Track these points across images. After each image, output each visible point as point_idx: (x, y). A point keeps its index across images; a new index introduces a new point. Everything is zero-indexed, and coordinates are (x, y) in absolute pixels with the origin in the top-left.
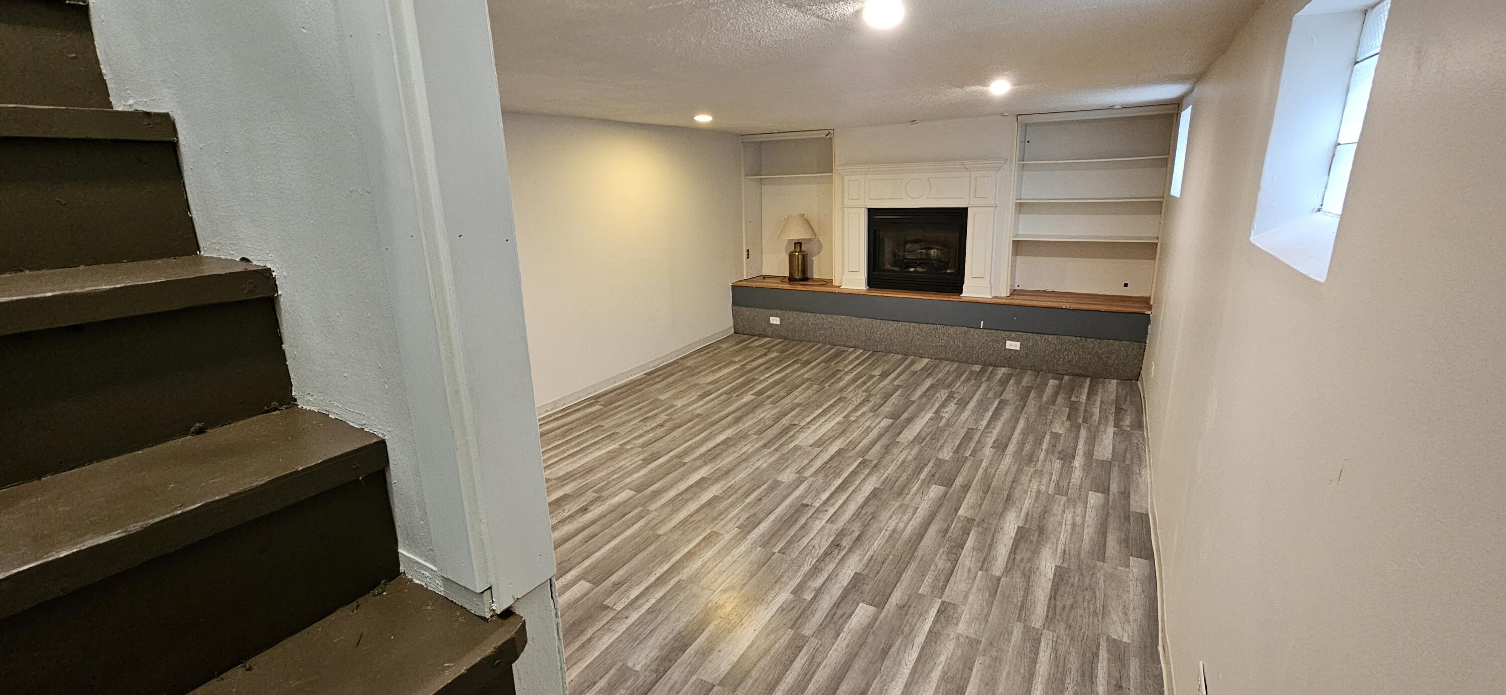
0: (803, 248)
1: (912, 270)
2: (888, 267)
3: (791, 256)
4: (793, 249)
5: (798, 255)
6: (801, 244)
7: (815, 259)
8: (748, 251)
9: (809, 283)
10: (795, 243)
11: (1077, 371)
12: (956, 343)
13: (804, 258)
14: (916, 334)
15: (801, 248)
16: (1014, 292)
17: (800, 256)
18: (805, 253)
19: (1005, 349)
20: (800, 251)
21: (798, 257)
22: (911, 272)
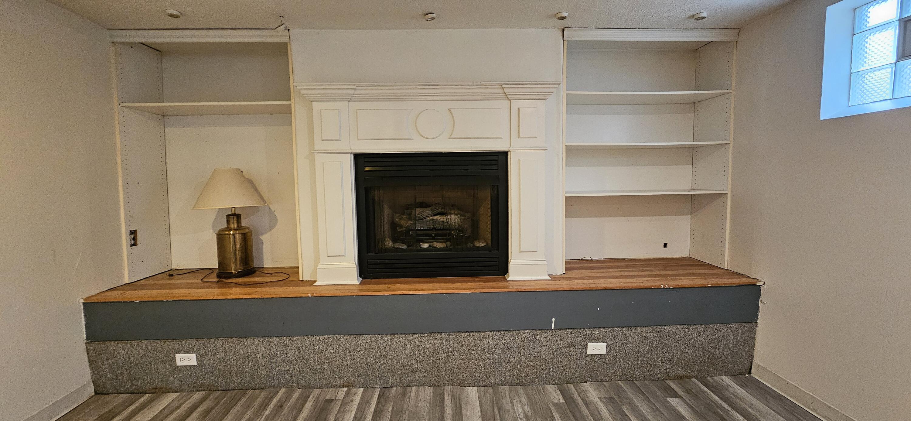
0: (244, 223)
1: (426, 246)
2: (389, 244)
3: (221, 238)
4: (225, 226)
5: (234, 235)
6: (238, 217)
7: (265, 238)
8: (133, 233)
9: (257, 279)
10: (228, 216)
11: (680, 372)
12: (515, 356)
13: (246, 238)
14: (453, 351)
15: (239, 222)
16: (570, 265)
17: (237, 236)
18: (247, 231)
19: (586, 355)
20: (239, 228)
21: (235, 238)
22: (425, 250)
